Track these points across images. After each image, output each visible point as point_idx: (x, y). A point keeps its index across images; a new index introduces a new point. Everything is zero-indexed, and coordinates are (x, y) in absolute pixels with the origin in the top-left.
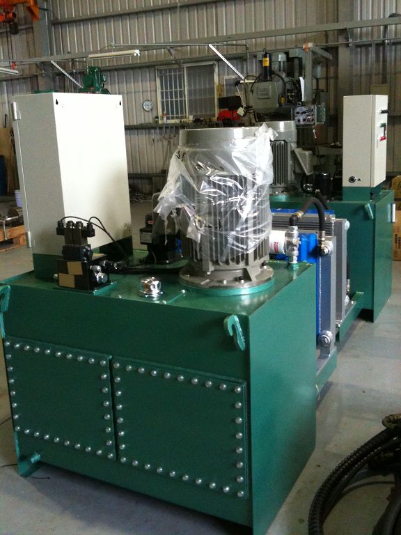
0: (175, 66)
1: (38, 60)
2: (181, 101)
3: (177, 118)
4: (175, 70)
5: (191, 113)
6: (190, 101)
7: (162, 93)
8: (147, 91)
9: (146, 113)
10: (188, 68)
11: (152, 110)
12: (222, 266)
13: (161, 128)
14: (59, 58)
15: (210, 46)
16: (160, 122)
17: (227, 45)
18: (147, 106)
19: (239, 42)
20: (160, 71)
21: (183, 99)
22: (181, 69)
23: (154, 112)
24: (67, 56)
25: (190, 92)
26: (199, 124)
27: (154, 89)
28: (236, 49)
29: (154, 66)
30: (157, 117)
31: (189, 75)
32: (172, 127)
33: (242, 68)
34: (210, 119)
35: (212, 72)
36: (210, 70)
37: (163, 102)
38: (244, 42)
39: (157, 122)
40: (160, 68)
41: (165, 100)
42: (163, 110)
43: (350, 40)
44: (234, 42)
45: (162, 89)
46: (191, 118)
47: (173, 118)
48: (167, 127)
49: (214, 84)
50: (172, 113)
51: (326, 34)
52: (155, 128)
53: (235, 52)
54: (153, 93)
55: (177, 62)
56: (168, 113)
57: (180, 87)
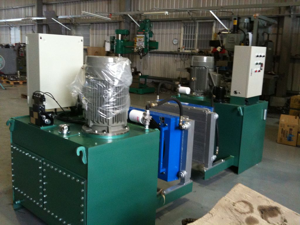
0: (192, 21)
1: (122, 13)
2: (194, 40)
3: (190, 49)
4: (192, 23)
5: (198, 47)
6: (198, 41)
7: (184, 35)
8: (176, 34)
9: (174, 46)
10: (200, 23)
11: (177, 44)
12: (96, 124)
13: (181, 54)
14: (133, 13)
15: (211, 12)
16: (181, 51)
17: (222, 11)
18: (175, 42)
19: (229, 10)
20: (184, 23)
22: (195, 23)
23: (179, 45)
24: (137, 12)
25: (199, 36)
26: (201, 54)
27: (180, 33)
28: (227, 14)
29: (181, 21)
30: (179, 48)
31: (199, 27)
32: (186, 55)
33: (229, 25)
34: (207, 52)
35: (212, 26)
36: (211, 24)
37: (184, 40)
38: (232, 10)
39: (179, 51)
40: (184, 21)
42: (183, 45)
43: (292, 13)
44: (226, 10)
45: (184, 33)
46: (197, 50)
47: (188, 49)
48: (184, 54)
49: (212, 32)
50: (188, 47)
51: (280, 8)
52: (177, 54)
53: (226, 15)
54: (179, 35)
55: (193, 19)
56: (186, 47)
57: (194, 33)
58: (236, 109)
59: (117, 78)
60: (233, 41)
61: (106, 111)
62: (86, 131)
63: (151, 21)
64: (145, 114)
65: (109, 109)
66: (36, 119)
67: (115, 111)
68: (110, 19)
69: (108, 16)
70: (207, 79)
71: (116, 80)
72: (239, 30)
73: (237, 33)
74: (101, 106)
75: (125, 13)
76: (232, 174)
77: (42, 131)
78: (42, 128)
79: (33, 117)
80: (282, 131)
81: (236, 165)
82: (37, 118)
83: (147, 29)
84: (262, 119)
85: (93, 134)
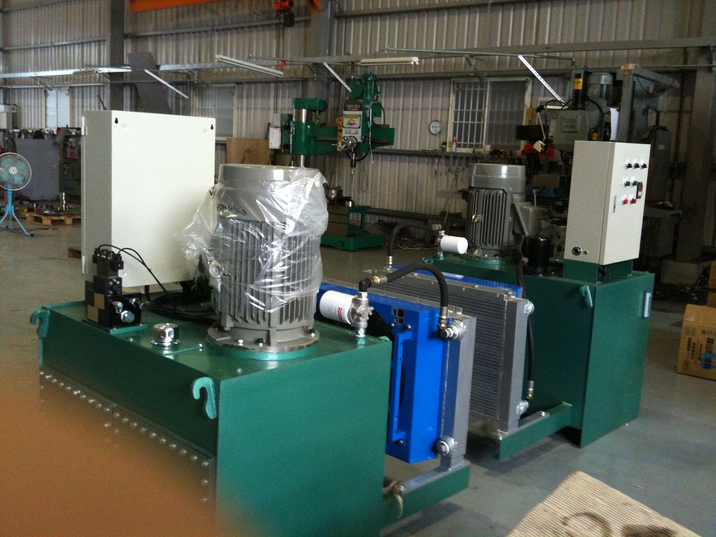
0: (477, 80)
2: (479, 126)
3: (471, 146)
4: (476, 85)
5: (489, 141)
6: (490, 126)
7: (456, 113)
8: (437, 109)
9: (433, 137)
10: (493, 84)
11: (440, 133)
12: (241, 323)
13: (447, 157)
14: (335, 59)
15: (521, 57)
16: (448, 150)
17: (548, 57)
18: (435, 128)
19: (564, 55)
20: (458, 85)
21: (482, 122)
22: (483, 84)
23: (443, 137)
24: (345, 59)
25: (491, 114)
26: (496, 156)
27: (447, 108)
28: (559, 63)
29: (449, 78)
30: (445, 144)
31: (493, 93)
32: (461, 158)
33: (564, 90)
34: (511, 152)
35: (524, 90)
36: (522, 87)
37: (455, 125)
38: (571, 54)
39: (444, 149)
40: (457, 80)
41: (458, 122)
42: (454, 134)
43: (715, 63)
44: (558, 54)
45: (457, 107)
46: (488, 148)
47: (465, 146)
48: (455, 157)
49: (524, 106)
50: (466, 140)
51: (685, 51)
52: (439, 157)
53: (557, 67)
54: (445, 112)
55: (478, 75)
56: (460, 139)
57: (480, 107)
58: (576, 289)
59: (291, 218)
60: (573, 127)
61: (264, 295)
62: (217, 340)
63: (378, 80)
64: (357, 302)
65: (271, 289)
66: (100, 310)
67: (285, 294)
68: (281, 73)
69: (277, 67)
70: (509, 218)
71: (288, 221)
72: (586, 103)
73: (584, 109)
74: (252, 282)
75: (317, 60)
76: (565, 446)
77: (113, 338)
78: (114, 331)
79: (93, 305)
80: (689, 345)
81: (576, 426)
82: (103, 307)
83: (369, 97)
84: (640, 314)
85: (232, 346)
